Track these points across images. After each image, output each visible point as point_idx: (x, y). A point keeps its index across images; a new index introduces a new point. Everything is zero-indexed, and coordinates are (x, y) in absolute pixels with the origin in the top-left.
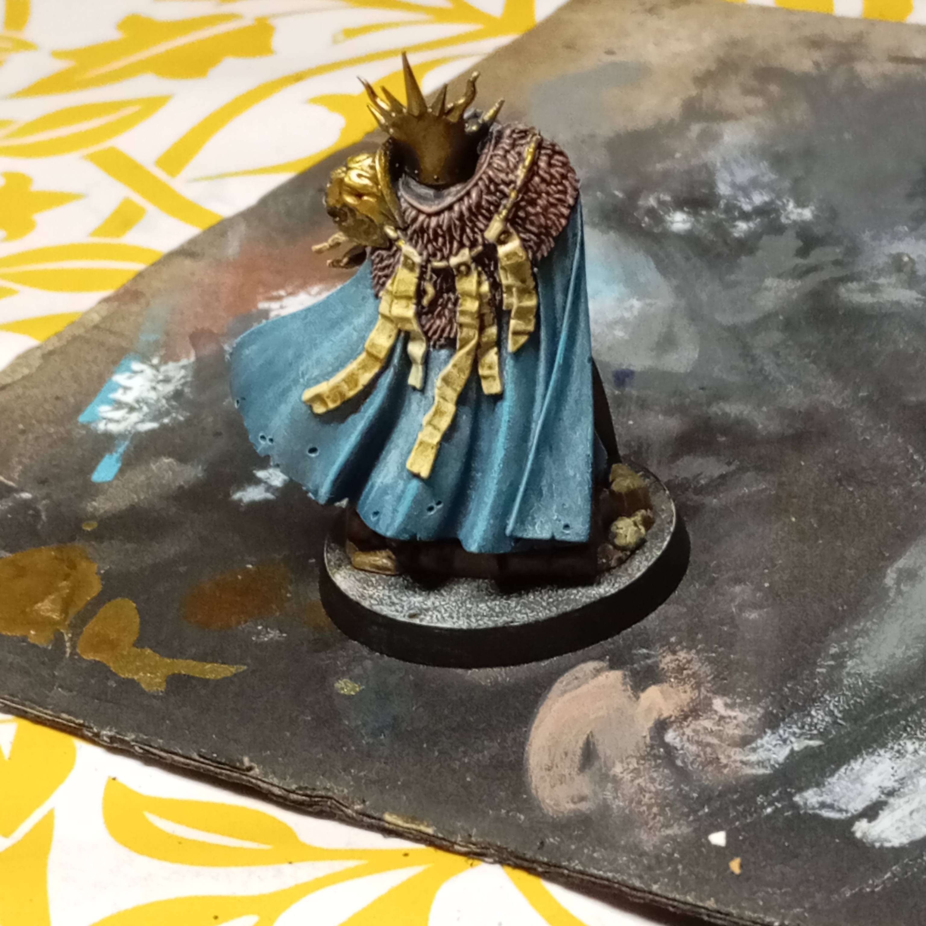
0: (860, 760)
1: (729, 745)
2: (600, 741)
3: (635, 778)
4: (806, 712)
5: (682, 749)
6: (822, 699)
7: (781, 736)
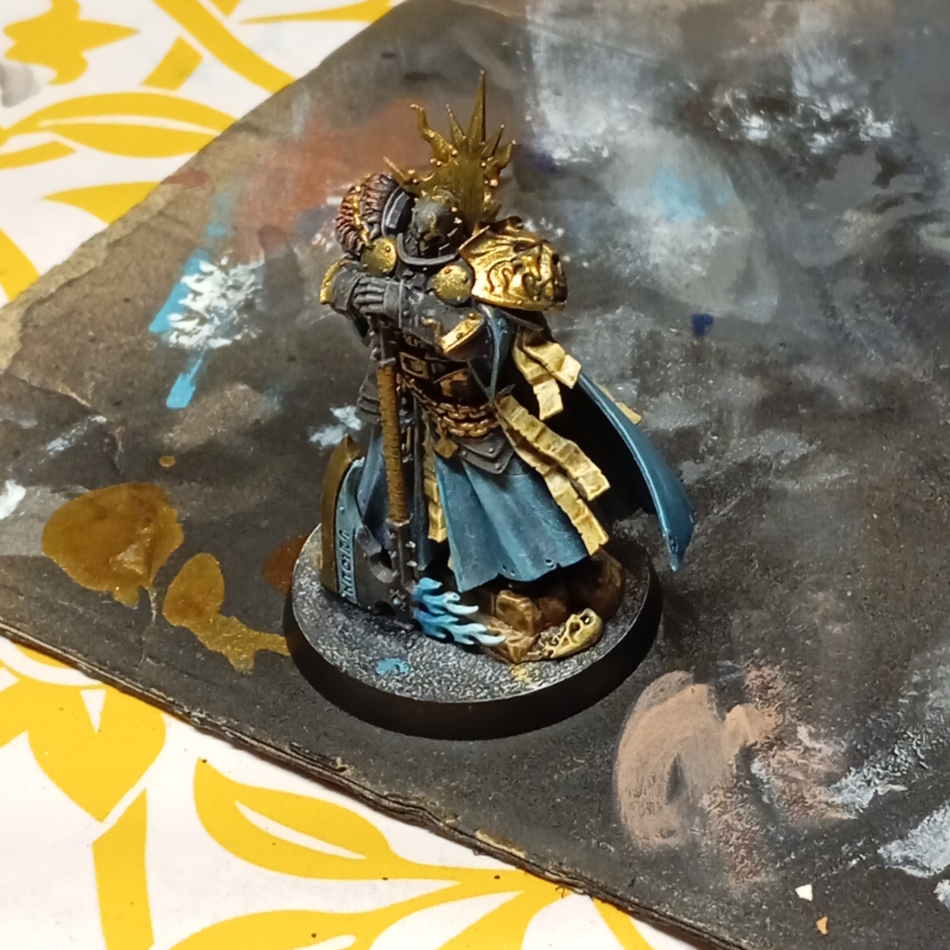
0: (943, 811)
1: (814, 782)
2: (687, 768)
3: (724, 814)
4: (890, 750)
5: (768, 783)
6: (906, 736)
7: (865, 776)
